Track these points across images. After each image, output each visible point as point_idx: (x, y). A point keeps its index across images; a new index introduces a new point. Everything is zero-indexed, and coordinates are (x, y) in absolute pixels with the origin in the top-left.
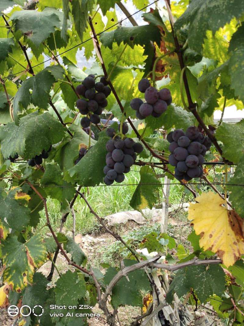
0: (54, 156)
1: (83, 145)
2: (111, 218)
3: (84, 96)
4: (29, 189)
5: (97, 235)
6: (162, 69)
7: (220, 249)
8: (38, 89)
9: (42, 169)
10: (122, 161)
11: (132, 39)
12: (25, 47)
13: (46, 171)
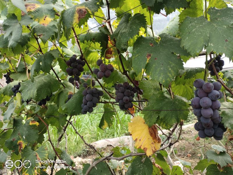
0: (54, 99)
1: (71, 92)
2: (95, 144)
3: (71, 66)
4: (38, 119)
5: (85, 156)
6: (111, 53)
7: (145, 147)
8: (45, 63)
9: (46, 108)
10: (91, 101)
11: (94, 39)
12: (37, 38)
13: (48, 109)
